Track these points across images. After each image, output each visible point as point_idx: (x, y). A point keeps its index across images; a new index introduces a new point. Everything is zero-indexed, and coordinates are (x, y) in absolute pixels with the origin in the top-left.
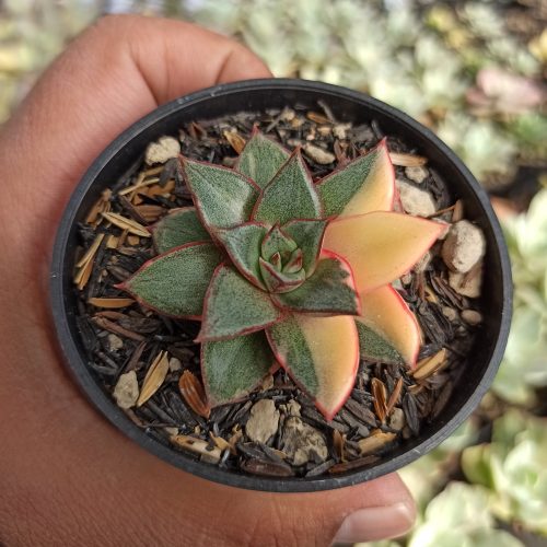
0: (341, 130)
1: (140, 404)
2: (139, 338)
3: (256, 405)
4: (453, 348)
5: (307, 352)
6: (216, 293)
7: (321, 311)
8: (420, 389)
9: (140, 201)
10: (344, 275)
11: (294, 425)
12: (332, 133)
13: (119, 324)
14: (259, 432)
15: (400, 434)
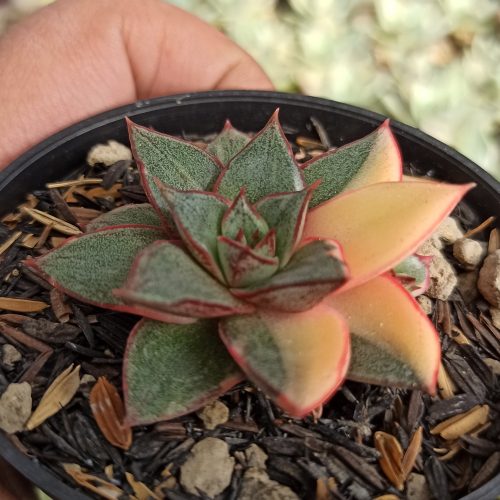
1: (30, 426)
3: (199, 444)
6: (152, 255)
8: (451, 454)
9: (74, 200)
10: (329, 248)
11: (256, 475)
13: (22, 330)
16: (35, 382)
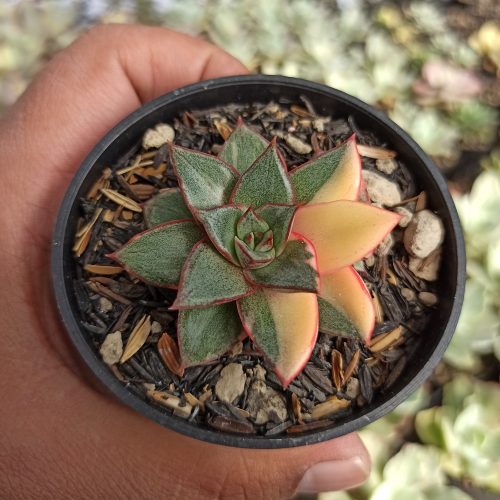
0: (320, 124)
1: (123, 361)
2: (127, 302)
3: (225, 368)
4: (409, 326)
5: (271, 323)
6: (192, 267)
7: (285, 287)
8: (376, 362)
9: (136, 180)
10: (308, 256)
11: (258, 388)
12: (312, 125)
13: (110, 289)
14: (226, 392)
15: (354, 402)
16: (123, 327)
